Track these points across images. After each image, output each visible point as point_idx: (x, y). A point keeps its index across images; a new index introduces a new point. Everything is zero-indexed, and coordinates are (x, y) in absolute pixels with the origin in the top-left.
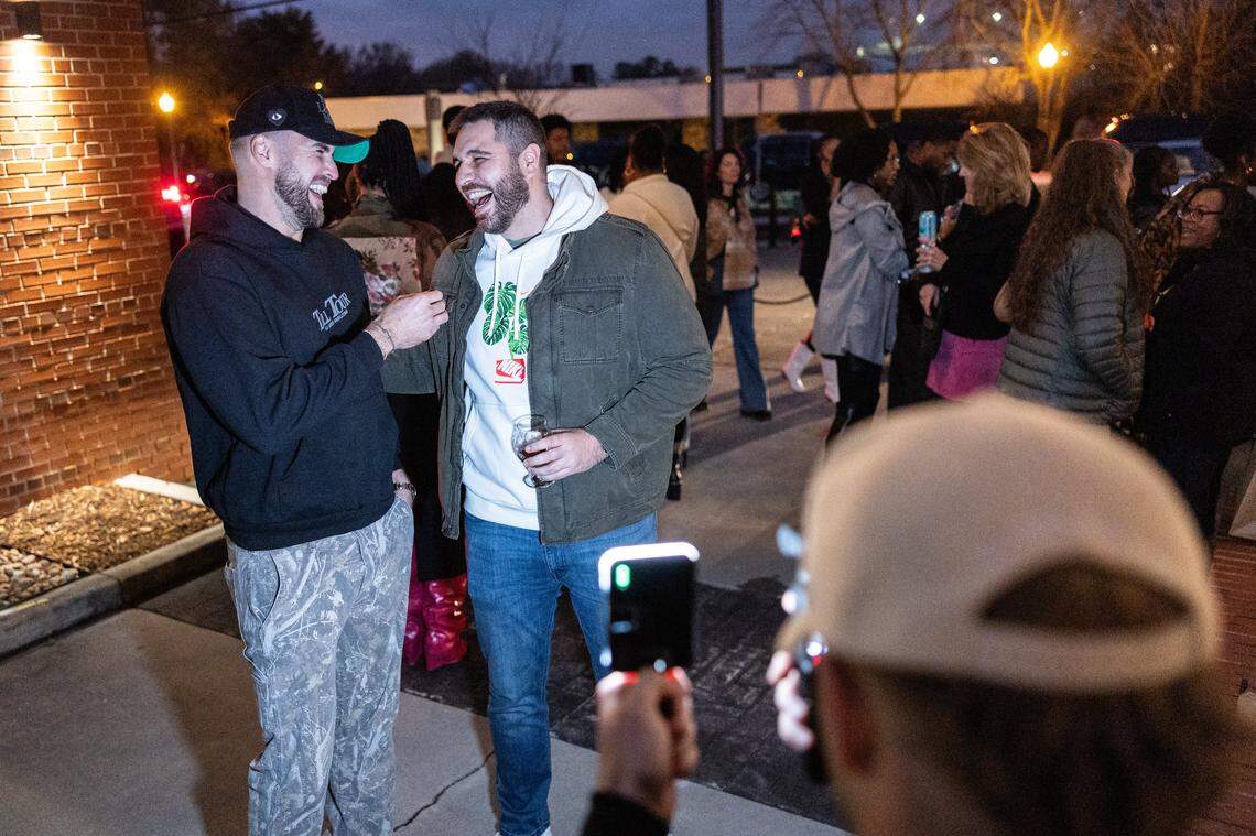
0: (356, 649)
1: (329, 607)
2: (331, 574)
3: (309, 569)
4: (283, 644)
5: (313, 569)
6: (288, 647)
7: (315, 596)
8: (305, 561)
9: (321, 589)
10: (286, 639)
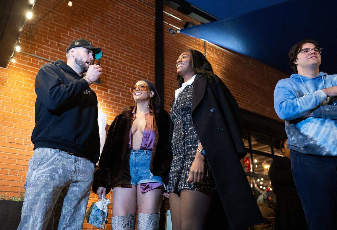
0: (67, 205)
1: (57, 173)
2: (61, 163)
3: (54, 157)
4: (37, 178)
5: (56, 158)
6: (38, 179)
7: (53, 166)
8: (54, 155)
9: (56, 165)
10: (39, 177)
